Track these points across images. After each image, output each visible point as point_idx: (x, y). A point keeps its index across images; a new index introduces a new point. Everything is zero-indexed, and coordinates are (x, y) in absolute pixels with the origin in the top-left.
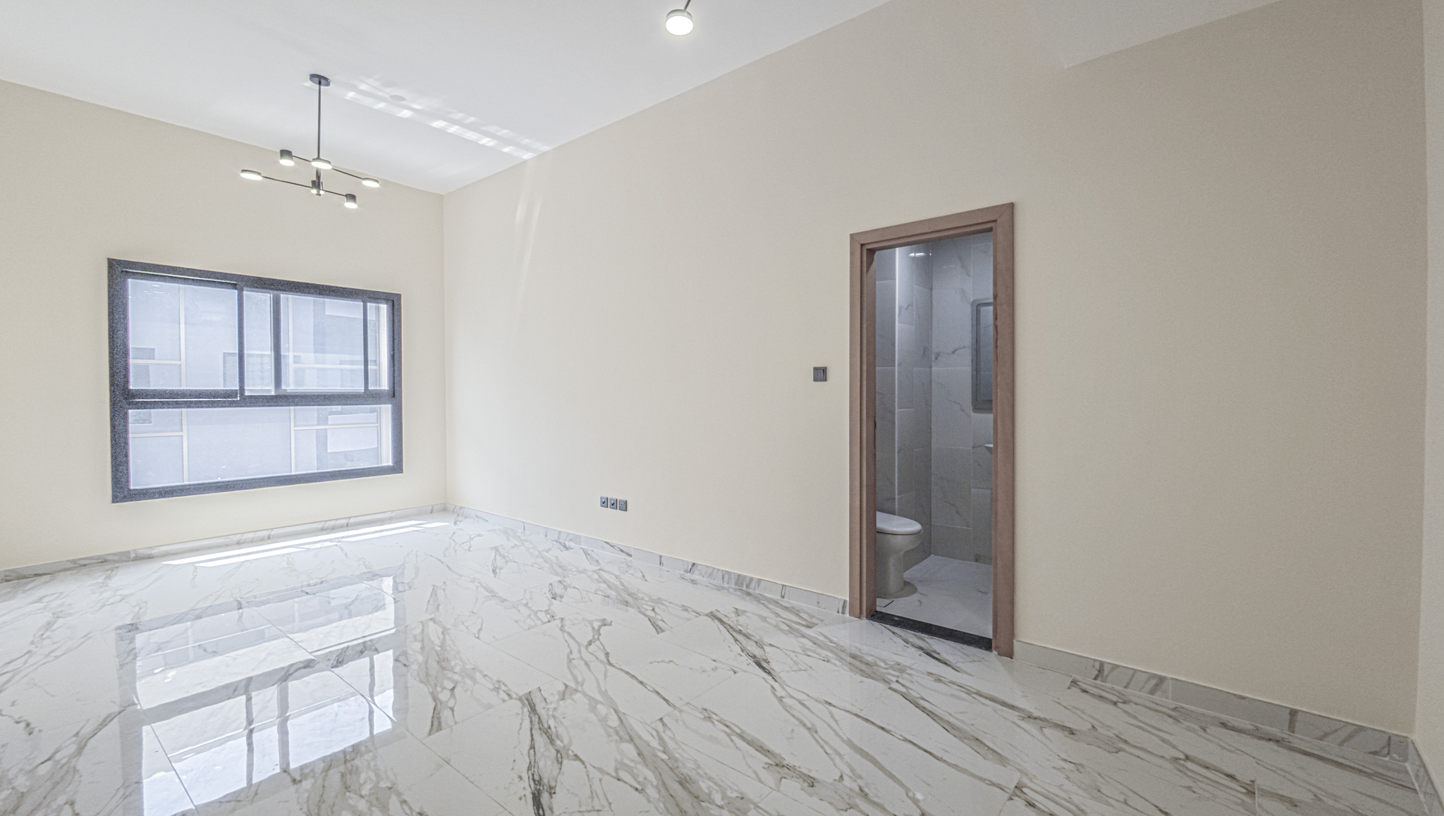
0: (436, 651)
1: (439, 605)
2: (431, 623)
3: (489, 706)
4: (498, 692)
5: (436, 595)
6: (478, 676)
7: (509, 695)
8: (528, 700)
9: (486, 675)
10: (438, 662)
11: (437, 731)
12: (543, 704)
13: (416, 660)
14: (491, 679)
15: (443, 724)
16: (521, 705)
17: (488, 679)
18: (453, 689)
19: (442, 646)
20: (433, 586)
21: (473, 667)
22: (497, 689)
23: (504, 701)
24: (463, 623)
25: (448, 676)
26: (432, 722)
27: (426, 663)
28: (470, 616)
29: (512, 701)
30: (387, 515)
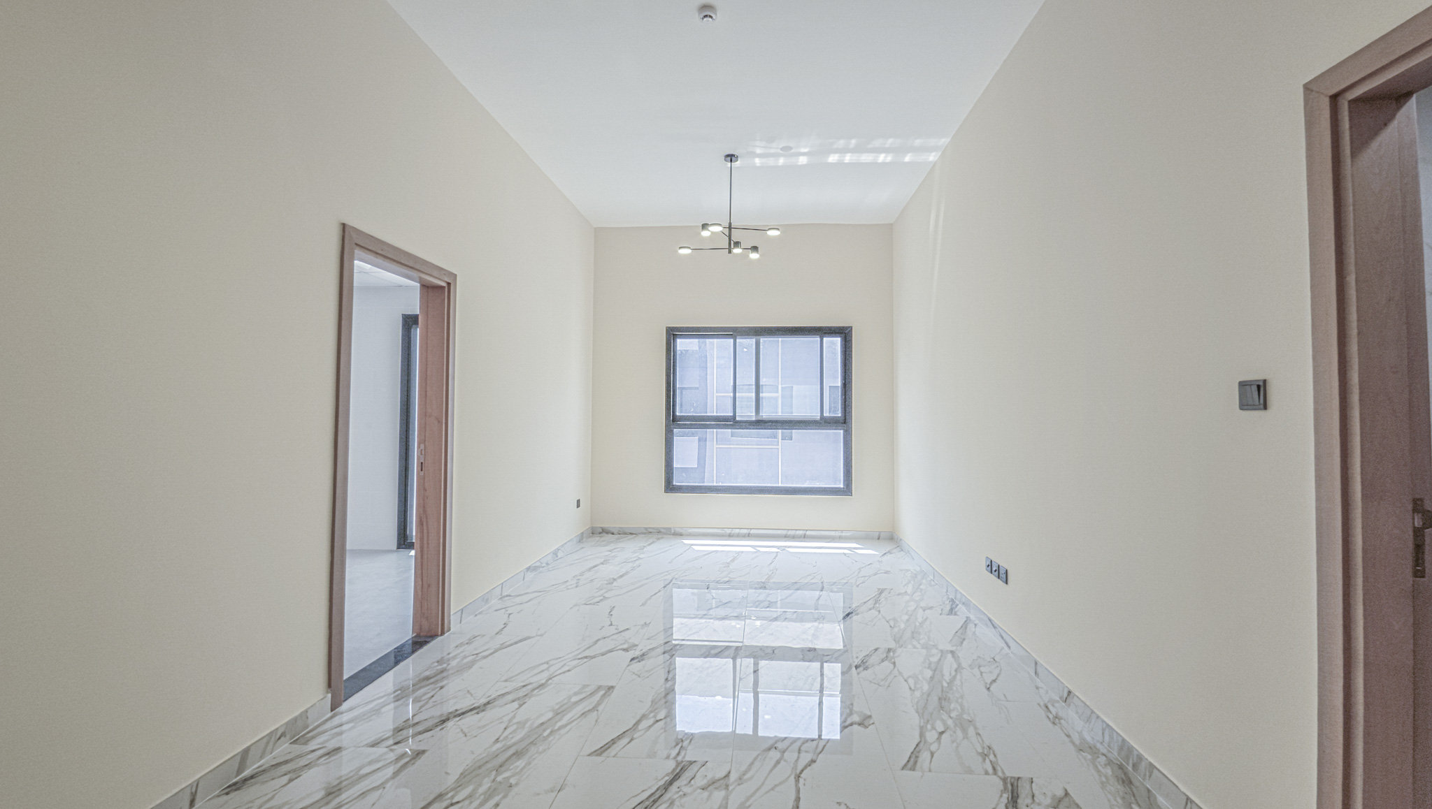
0: (942, 686)
1: (964, 639)
2: (950, 656)
3: (970, 771)
4: (984, 760)
5: (966, 628)
6: (971, 731)
7: (994, 769)
8: (1012, 785)
9: (979, 735)
10: (940, 699)
11: (910, 770)
12: (1029, 801)
13: (921, 687)
14: (983, 741)
15: (919, 764)
16: (1001, 787)
17: (979, 739)
18: (942, 733)
19: (950, 683)
20: (967, 617)
21: (969, 719)
22: (984, 756)
23: (987, 773)
24: (980, 667)
25: (943, 717)
26: (910, 758)
27: (929, 695)
28: (989, 662)
29: (995, 777)
30: (837, 534)
